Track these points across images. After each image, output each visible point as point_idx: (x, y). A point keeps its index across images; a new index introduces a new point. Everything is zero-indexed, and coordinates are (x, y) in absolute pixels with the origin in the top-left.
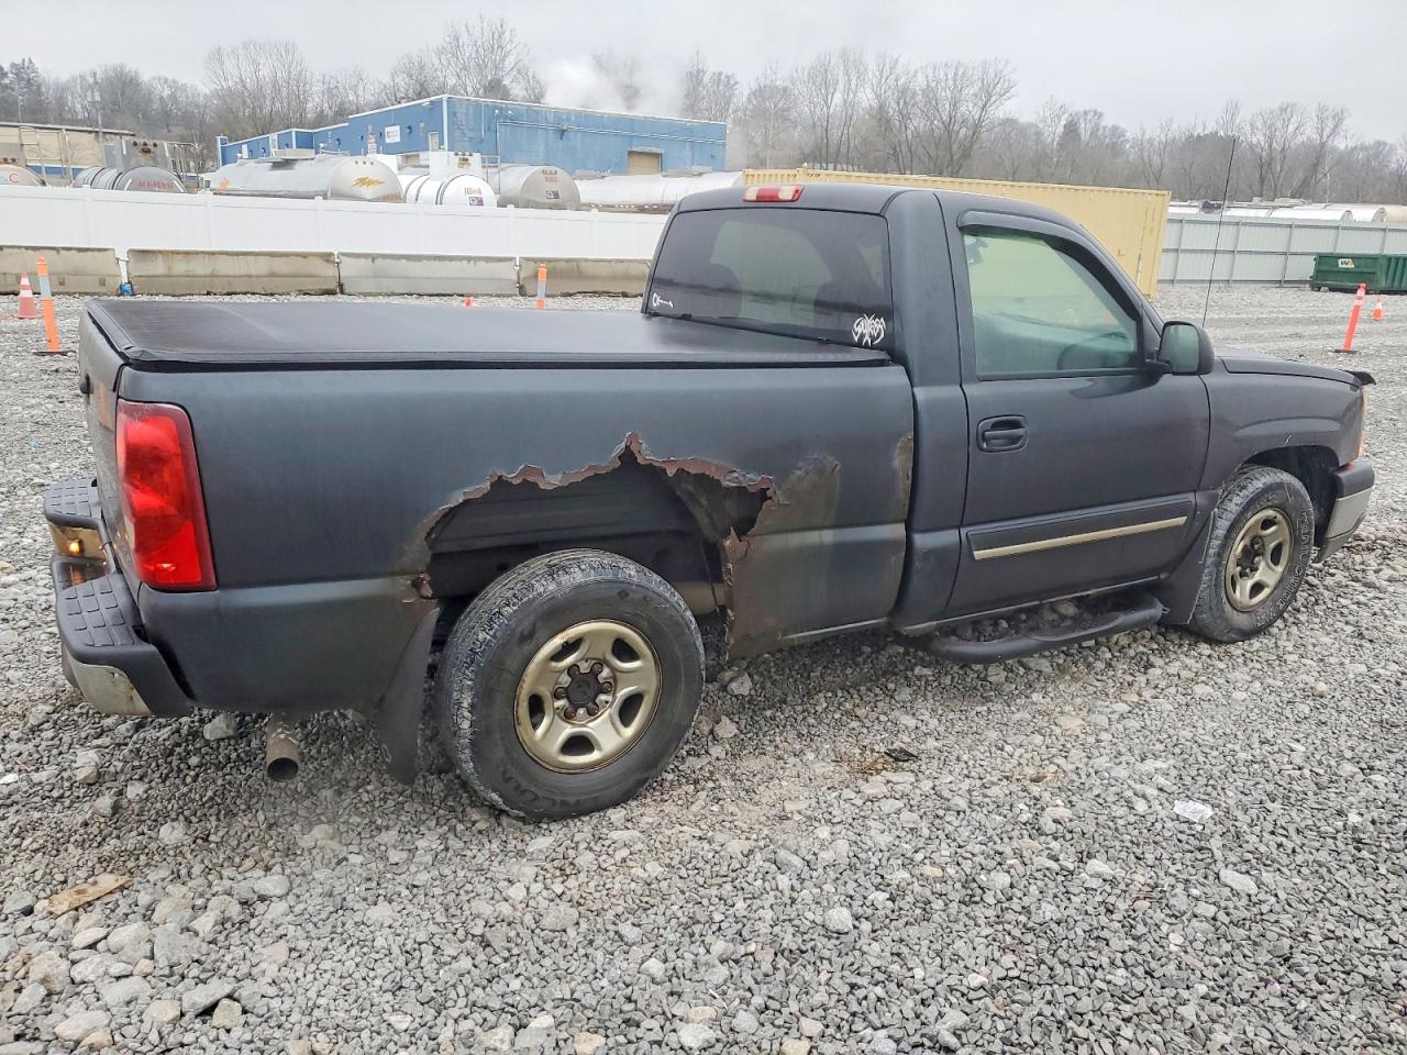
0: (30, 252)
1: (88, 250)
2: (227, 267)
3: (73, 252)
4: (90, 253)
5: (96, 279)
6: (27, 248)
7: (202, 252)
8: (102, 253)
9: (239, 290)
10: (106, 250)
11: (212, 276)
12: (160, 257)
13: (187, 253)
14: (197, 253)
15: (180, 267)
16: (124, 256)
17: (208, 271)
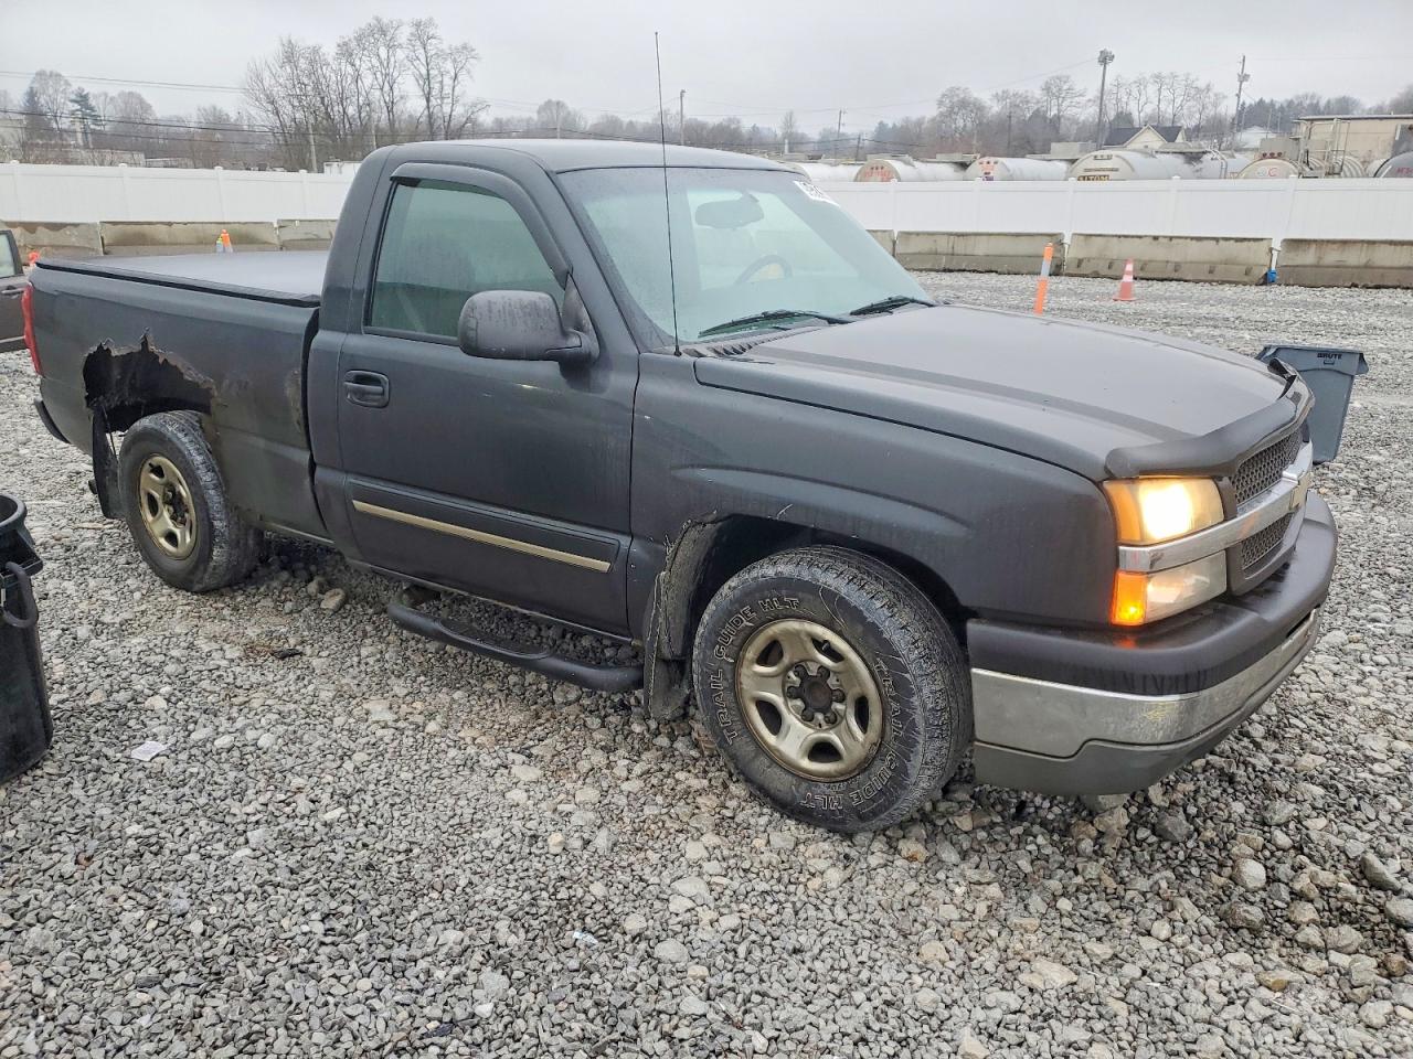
0: (1194, 242)
1: (1244, 240)
2: (1384, 257)
3: (1232, 242)
4: (1246, 243)
5: (1244, 268)
6: (1192, 238)
7: (1363, 241)
8: (1257, 243)
9: (1390, 284)
10: (1262, 239)
11: (1366, 266)
12: (1314, 246)
13: (1345, 242)
14: (1355, 242)
15: (1332, 257)
16: (1277, 245)
17: (1363, 261)
